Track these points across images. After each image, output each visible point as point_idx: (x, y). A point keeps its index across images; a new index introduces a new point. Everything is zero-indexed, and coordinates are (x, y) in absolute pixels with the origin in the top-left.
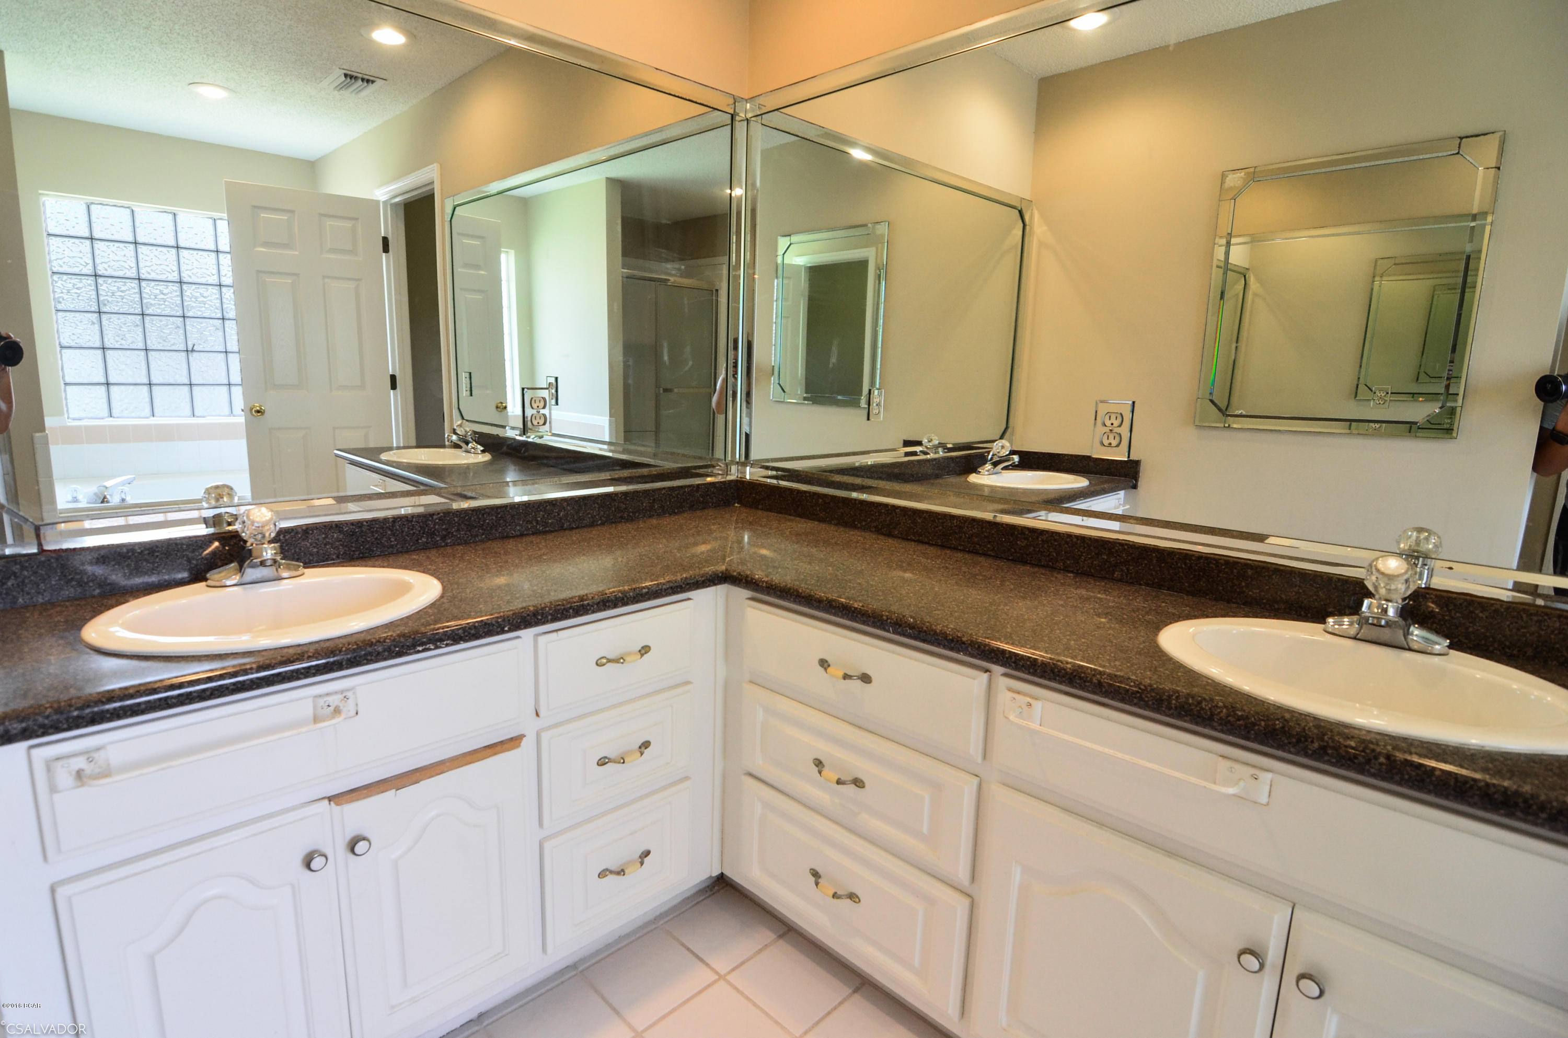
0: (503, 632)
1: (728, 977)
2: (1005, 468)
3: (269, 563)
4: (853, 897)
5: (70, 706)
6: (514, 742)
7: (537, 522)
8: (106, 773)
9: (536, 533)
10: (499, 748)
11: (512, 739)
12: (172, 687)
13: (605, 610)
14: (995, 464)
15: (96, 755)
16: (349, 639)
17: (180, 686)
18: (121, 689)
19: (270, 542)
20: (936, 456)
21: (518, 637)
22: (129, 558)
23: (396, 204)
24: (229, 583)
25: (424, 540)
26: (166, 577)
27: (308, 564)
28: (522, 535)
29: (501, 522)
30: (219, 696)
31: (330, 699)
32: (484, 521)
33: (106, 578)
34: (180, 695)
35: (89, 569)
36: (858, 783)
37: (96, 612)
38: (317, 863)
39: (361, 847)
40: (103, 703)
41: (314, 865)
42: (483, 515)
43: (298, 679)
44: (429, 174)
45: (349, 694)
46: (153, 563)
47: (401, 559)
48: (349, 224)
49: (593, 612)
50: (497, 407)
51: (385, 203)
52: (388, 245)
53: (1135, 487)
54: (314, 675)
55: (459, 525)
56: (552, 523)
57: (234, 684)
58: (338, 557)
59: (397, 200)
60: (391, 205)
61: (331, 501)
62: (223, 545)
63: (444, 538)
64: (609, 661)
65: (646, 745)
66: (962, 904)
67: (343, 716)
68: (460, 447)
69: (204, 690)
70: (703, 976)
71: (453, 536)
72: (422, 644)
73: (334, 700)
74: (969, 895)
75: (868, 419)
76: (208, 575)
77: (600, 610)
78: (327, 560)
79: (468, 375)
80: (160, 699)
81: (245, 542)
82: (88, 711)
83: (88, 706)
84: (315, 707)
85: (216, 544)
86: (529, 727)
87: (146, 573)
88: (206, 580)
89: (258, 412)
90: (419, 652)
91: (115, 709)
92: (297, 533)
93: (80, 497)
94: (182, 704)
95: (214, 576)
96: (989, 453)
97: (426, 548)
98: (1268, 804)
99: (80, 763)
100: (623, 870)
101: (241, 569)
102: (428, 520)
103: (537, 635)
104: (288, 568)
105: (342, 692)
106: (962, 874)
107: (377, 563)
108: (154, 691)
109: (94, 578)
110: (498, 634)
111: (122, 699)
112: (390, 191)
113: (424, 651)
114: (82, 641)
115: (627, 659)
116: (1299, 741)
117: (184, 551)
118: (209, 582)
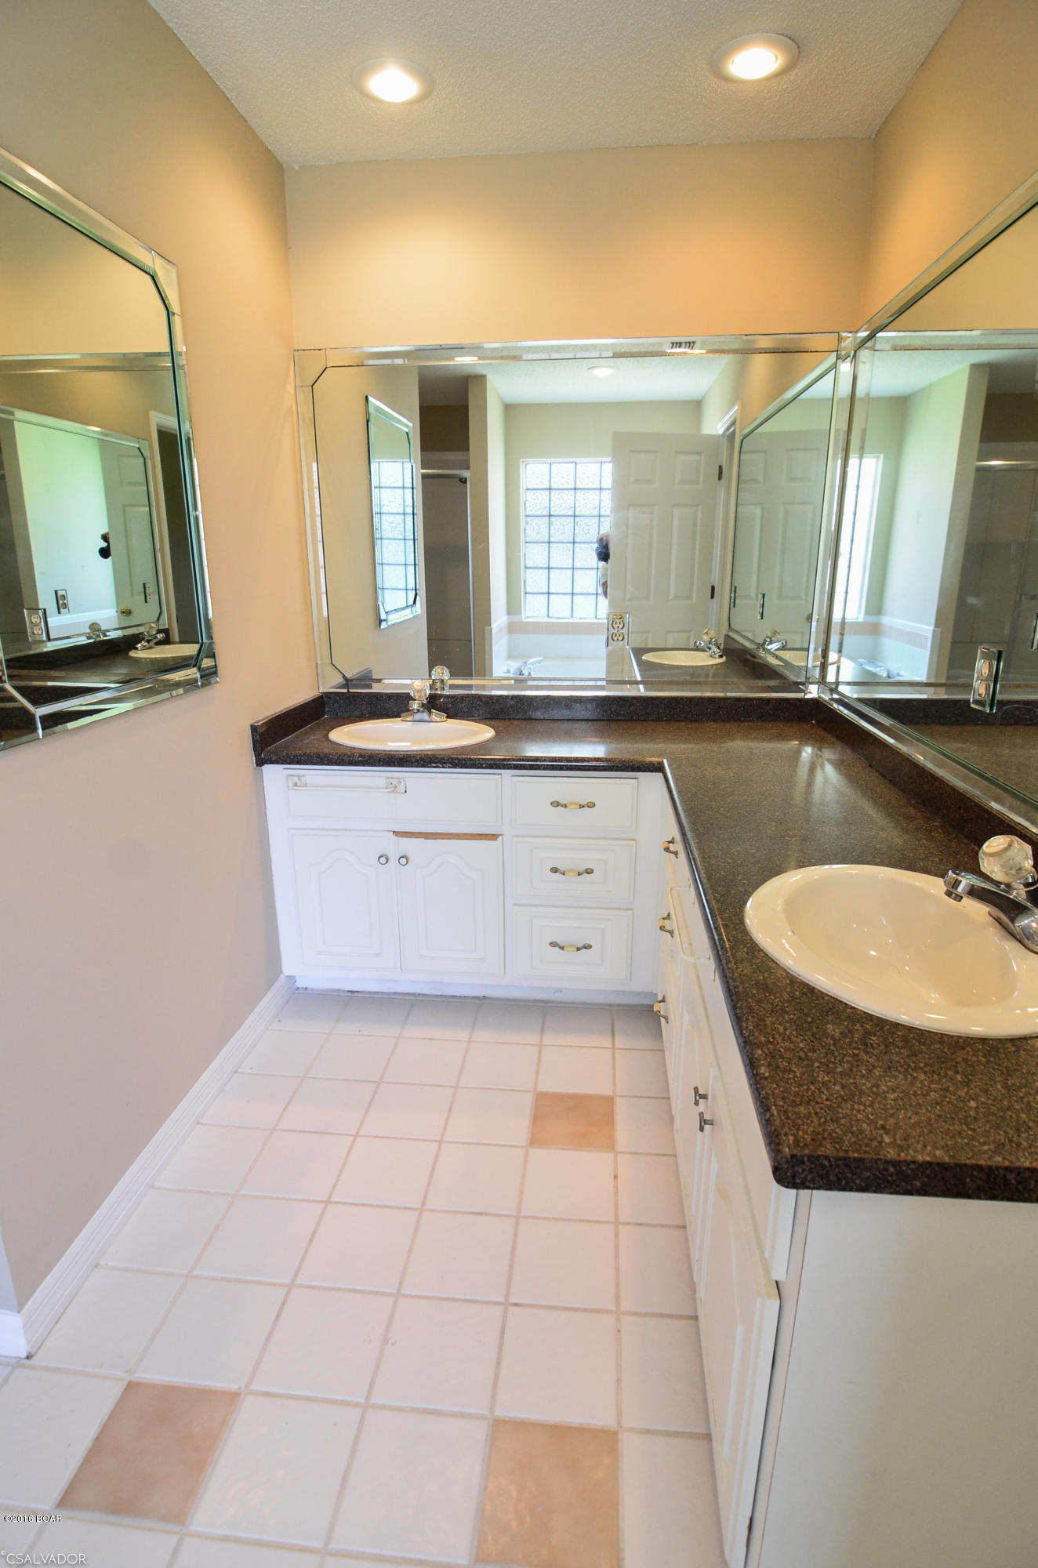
1: (616, 1051)
10: (484, 837)
11: (492, 835)
15: (302, 778)
24: (407, 720)
31: (392, 780)
38: (384, 860)
39: (404, 861)
41: (381, 861)
45: (402, 781)
51: (722, 435)
57: (348, 761)
60: (727, 437)
65: (589, 871)
67: (398, 791)
68: (707, 651)
72: (435, 763)
73: (394, 782)
84: (386, 783)
88: (400, 717)
93: (512, 670)
95: (404, 715)
99: (296, 779)
100: (565, 948)
104: (438, 716)
105: (398, 777)
110: (478, 768)
113: (436, 767)
114: (328, 735)
115: (572, 807)
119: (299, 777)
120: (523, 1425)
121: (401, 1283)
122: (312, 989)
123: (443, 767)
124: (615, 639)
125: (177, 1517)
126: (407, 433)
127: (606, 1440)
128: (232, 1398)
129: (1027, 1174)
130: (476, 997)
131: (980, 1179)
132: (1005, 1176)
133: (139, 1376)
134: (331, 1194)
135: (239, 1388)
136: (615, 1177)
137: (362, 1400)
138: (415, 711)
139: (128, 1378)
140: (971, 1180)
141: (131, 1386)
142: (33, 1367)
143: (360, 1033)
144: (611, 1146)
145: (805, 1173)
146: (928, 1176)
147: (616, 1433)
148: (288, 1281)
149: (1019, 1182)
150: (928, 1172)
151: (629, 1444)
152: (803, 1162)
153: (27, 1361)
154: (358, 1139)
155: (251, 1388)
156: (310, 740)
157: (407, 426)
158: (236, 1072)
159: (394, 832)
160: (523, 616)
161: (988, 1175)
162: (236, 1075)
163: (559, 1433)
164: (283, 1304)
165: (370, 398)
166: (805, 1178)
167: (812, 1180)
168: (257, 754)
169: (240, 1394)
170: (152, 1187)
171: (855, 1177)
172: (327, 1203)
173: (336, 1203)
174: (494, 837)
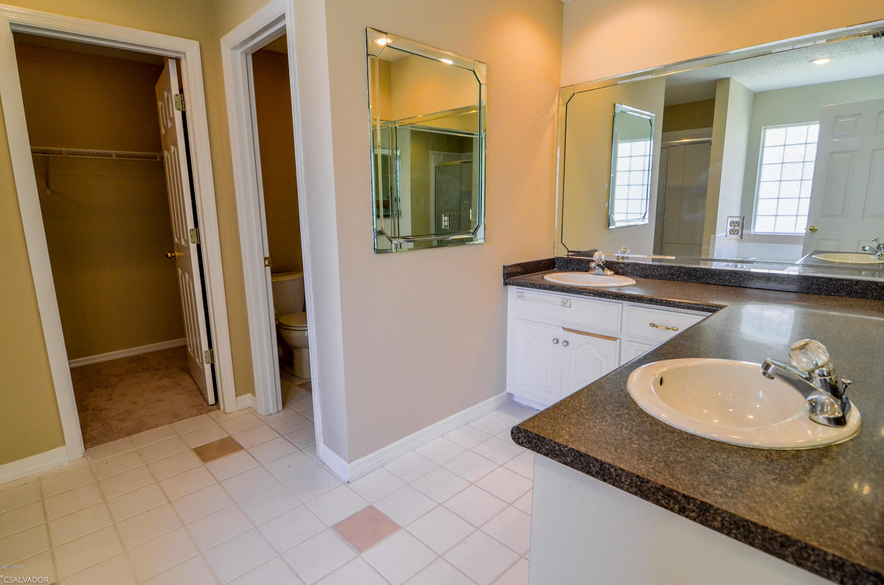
7: (725, 280)
10: (609, 338)
24: (592, 273)
25: (669, 276)
29: (705, 276)
32: (697, 274)
42: (697, 271)
43: (557, 291)
45: (568, 300)
55: (685, 273)
56: (734, 282)
63: (677, 277)
71: (681, 277)
72: (585, 293)
73: (565, 301)
88: (588, 272)
89: (812, 230)
99: (520, 294)
102: (672, 269)
119: (522, 293)
121: (482, 525)
122: (520, 404)
123: (589, 296)
124: (732, 233)
125: (361, 550)
126: (650, 120)
128: (396, 527)
129: (620, 472)
131: (597, 467)
132: (609, 469)
133: (375, 505)
134: (477, 481)
135: (402, 526)
137: (440, 554)
138: (593, 268)
139: (372, 504)
140: (593, 466)
141: (371, 507)
142: (348, 487)
145: (523, 438)
146: (573, 457)
148: (440, 503)
149: (617, 476)
150: (573, 454)
152: (521, 432)
153: (347, 484)
154: (501, 467)
155: (406, 528)
156: (535, 277)
157: (650, 116)
158: (468, 424)
159: (563, 328)
160: (752, 230)
161: (601, 465)
162: (467, 425)
164: (434, 508)
165: (616, 104)
166: (523, 441)
167: (526, 443)
168: (505, 280)
170: (414, 450)
171: (542, 447)
172: (472, 484)
173: (477, 486)
174: (615, 339)
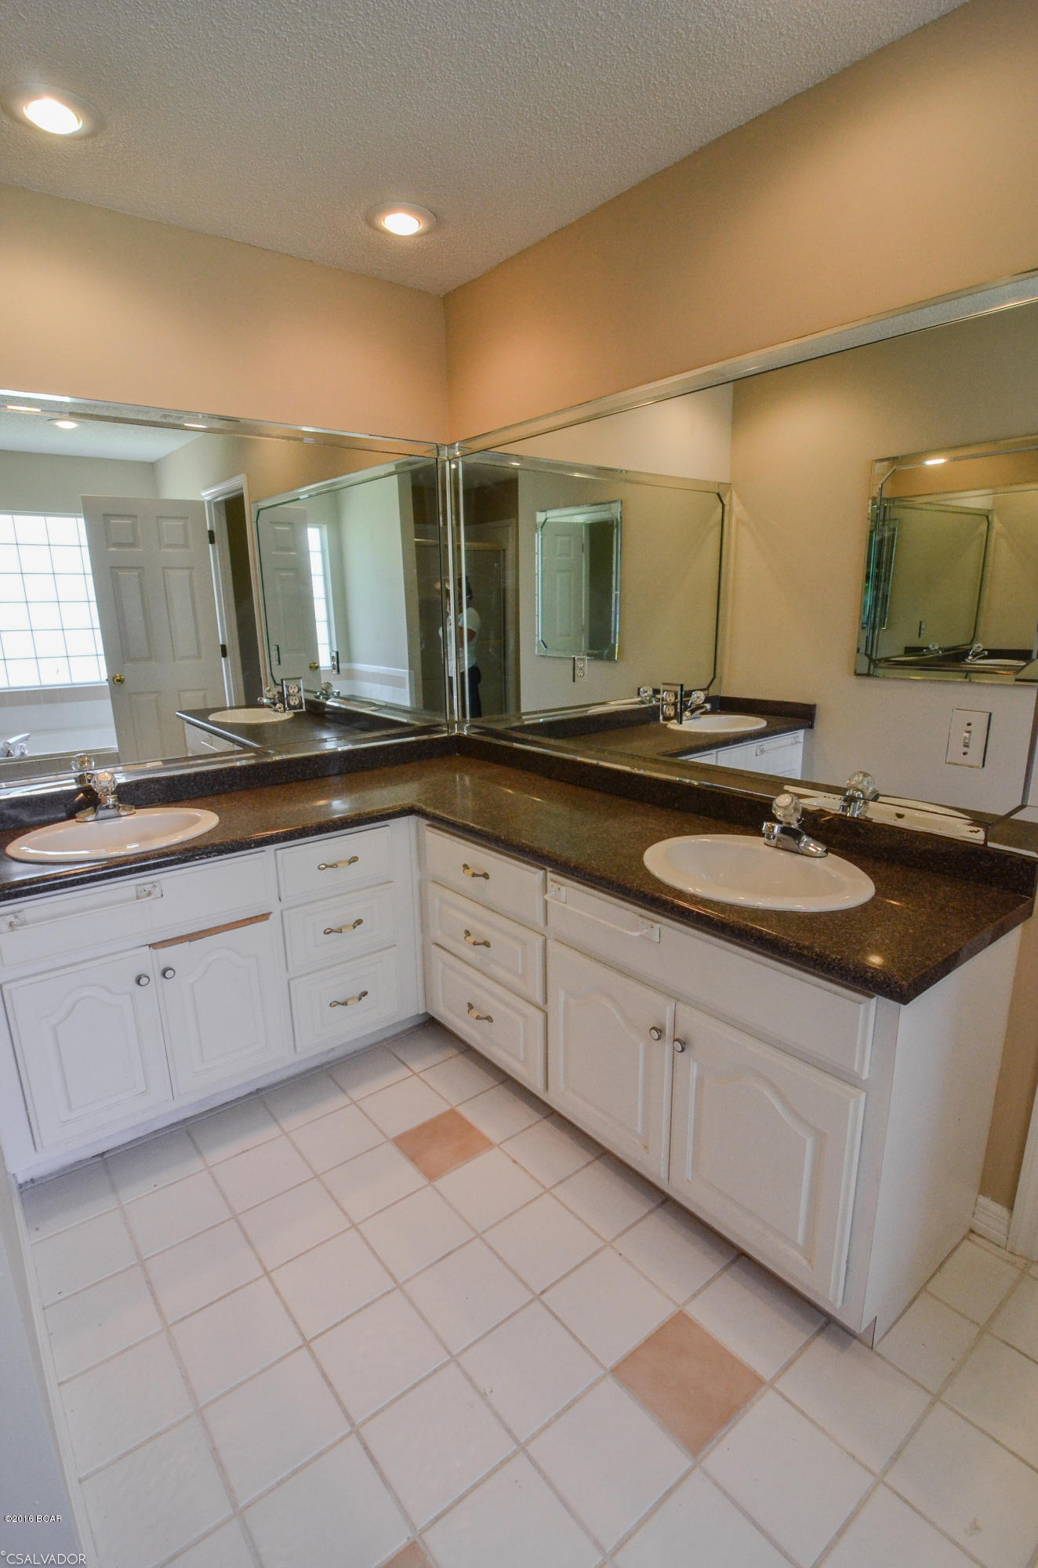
0: (251, 848)
1: (420, 1075)
2: (702, 713)
3: (111, 807)
4: (489, 1019)
5: (4, 887)
6: (265, 917)
7: (298, 773)
8: (24, 923)
9: (297, 780)
10: (254, 920)
11: (263, 915)
12: (56, 878)
13: (321, 834)
14: (692, 712)
15: (19, 914)
16: (156, 852)
17: (61, 878)
18: (30, 879)
19: (112, 793)
20: (651, 705)
21: (264, 851)
22: (29, 805)
23: (219, 502)
24: (89, 819)
26: (53, 816)
27: (138, 807)
28: (287, 782)
30: (82, 884)
31: (146, 887)
33: (17, 818)
34: (60, 883)
35: (7, 812)
36: (487, 944)
37: (13, 838)
38: (144, 981)
39: (169, 974)
40: (21, 886)
41: (141, 982)
43: (125, 875)
44: (238, 482)
45: (156, 884)
46: (44, 808)
47: (199, 801)
48: (180, 523)
49: (312, 835)
50: (311, 667)
51: (209, 502)
52: (214, 538)
53: (811, 727)
54: (135, 873)
56: (309, 773)
57: (89, 877)
58: (159, 801)
59: (219, 499)
60: (215, 503)
61: (160, 763)
62: (85, 795)
63: (231, 786)
64: (327, 866)
65: (359, 922)
66: (539, 1017)
67: (152, 897)
68: (271, 707)
69: (73, 880)
70: (404, 1072)
72: (198, 855)
73: (148, 887)
74: (544, 1011)
75: (574, 680)
76: (77, 815)
77: (316, 834)
78: (152, 803)
79: (276, 648)
80: (50, 885)
81: (97, 794)
82: (13, 890)
83: (13, 888)
84: (137, 892)
85: (82, 795)
86: (276, 909)
87: (39, 815)
88: (75, 818)
89: (119, 681)
90: (197, 860)
91: (27, 889)
92: (131, 786)
94: (62, 887)
95: (80, 815)
96: (688, 701)
97: (217, 794)
98: (660, 942)
99: (11, 918)
100: (346, 1002)
101: (95, 811)
103: (276, 850)
104: (124, 809)
105: (152, 883)
106: (538, 998)
107: (184, 805)
108: (47, 880)
109: (10, 818)
110: (248, 848)
111: (30, 884)
112: (213, 493)
113: (201, 859)
114: (6, 855)
115: (339, 865)
116: (664, 904)
117: (62, 799)
118: (78, 819)
119: (16, 913)
120: (632, 1357)
121: (446, 1348)
127: (680, 1320)
128: (413, 1552)
130: (249, 1094)
134: (302, 1335)
135: (409, 1538)
136: (515, 1162)
137: (514, 1448)
143: (157, 1188)
144: (489, 1144)
147: (681, 1311)
148: (348, 1429)
151: (694, 1311)
154: (272, 1274)
155: (418, 1529)
159: (150, 946)
163: (655, 1341)
164: (366, 1448)
169: (415, 1542)
172: (307, 1344)
173: (314, 1339)
